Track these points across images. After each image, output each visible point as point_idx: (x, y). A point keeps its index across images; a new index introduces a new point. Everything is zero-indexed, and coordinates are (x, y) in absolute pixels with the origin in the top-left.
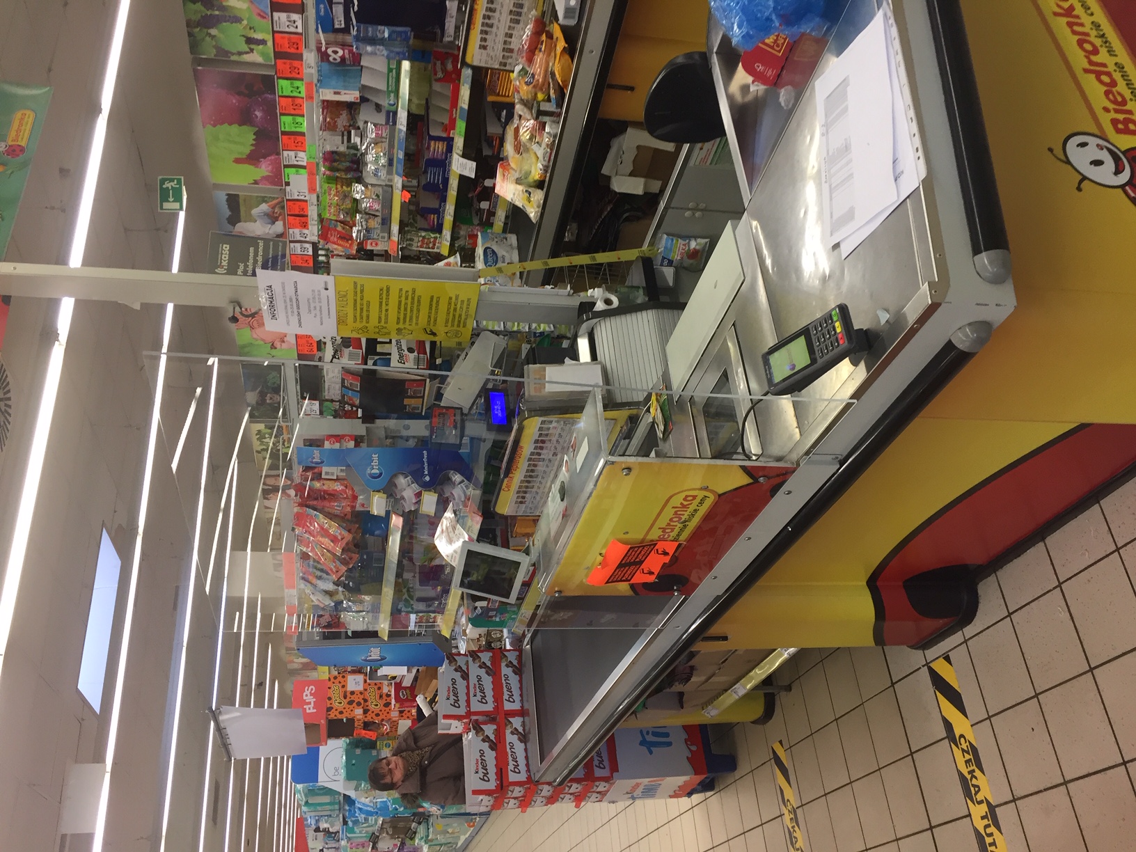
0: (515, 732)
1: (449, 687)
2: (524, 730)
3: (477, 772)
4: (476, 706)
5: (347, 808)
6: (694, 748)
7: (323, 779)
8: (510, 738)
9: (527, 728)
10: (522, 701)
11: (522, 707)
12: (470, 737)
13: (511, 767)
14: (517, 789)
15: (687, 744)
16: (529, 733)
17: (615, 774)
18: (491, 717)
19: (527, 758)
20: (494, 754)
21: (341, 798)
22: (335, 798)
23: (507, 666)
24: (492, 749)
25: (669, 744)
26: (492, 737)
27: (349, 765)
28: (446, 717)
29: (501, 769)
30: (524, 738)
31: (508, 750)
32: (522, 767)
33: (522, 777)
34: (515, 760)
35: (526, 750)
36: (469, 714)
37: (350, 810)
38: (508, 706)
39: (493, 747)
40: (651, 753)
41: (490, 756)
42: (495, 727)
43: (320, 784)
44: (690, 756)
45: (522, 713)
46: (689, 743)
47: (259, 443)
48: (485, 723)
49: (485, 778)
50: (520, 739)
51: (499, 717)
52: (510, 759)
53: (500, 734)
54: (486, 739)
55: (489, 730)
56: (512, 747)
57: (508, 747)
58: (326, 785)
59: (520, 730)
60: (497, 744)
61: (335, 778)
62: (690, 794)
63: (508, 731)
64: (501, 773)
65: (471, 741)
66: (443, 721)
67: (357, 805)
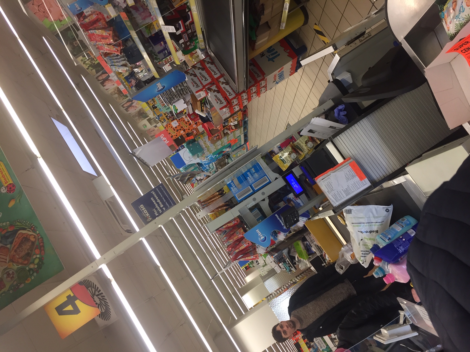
0: (223, 83)
1: (192, 82)
2: (226, 81)
3: (218, 103)
4: (205, 83)
5: (201, 168)
6: (288, 51)
7: (187, 163)
8: (223, 86)
9: (226, 80)
10: (220, 72)
11: (221, 74)
12: (210, 95)
13: (228, 94)
14: (234, 100)
15: (285, 51)
16: (228, 80)
17: (264, 76)
18: (212, 83)
19: (232, 89)
20: (220, 94)
21: (197, 165)
22: (195, 166)
23: (208, 64)
24: (218, 93)
25: (279, 55)
26: (216, 89)
27: (191, 151)
28: (197, 92)
29: (225, 97)
30: (227, 83)
31: (224, 90)
32: (232, 92)
33: (234, 95)
34: (228, 92)
35: (230, 86)
36: (204, 87)
37: (203, 168)
38: (216, 76)
39: (218, 92)
40: (274, 61)
41: (219, 95)
42: (215, 86)
43: (187, 165)
44: (288, 54)
45: (222, 76)
46: (286, 50)
47: (85, 65)
48: (211, 86)
49: (221, 103)
50: (226, 85)
51: (215, 82)
52: (226, 92)
53: (218, 87)
54: (214, 91)
55: (214, 87)
56: (225, 88)
57: (223, 89)
58: (189, 163)
59: (224, 81)
60: (219, 90)
61: (190, 160)
62: (296, 71)
63: (221, 84)
64: (226, 98)
65: (211, 96)
66: (197, 94)
67: (203, 163)
